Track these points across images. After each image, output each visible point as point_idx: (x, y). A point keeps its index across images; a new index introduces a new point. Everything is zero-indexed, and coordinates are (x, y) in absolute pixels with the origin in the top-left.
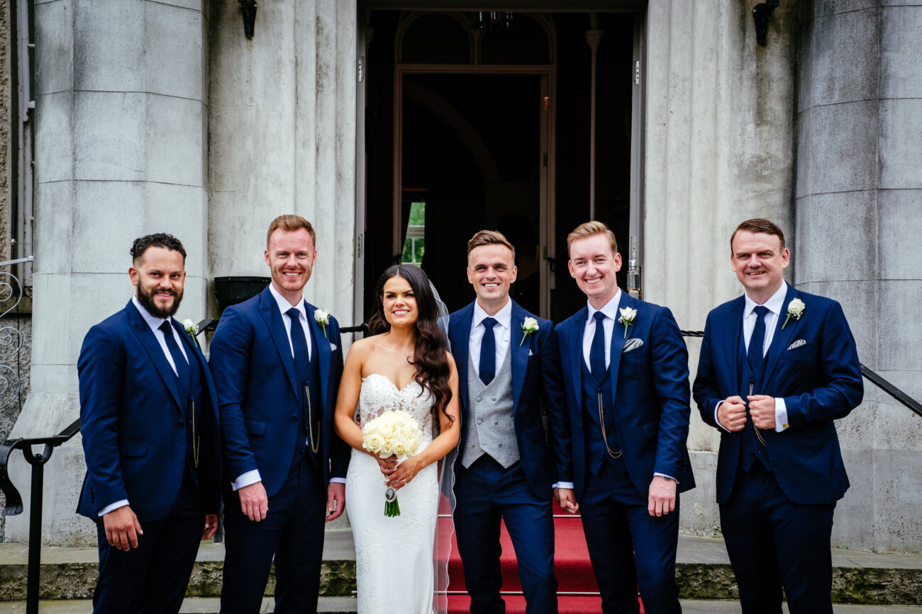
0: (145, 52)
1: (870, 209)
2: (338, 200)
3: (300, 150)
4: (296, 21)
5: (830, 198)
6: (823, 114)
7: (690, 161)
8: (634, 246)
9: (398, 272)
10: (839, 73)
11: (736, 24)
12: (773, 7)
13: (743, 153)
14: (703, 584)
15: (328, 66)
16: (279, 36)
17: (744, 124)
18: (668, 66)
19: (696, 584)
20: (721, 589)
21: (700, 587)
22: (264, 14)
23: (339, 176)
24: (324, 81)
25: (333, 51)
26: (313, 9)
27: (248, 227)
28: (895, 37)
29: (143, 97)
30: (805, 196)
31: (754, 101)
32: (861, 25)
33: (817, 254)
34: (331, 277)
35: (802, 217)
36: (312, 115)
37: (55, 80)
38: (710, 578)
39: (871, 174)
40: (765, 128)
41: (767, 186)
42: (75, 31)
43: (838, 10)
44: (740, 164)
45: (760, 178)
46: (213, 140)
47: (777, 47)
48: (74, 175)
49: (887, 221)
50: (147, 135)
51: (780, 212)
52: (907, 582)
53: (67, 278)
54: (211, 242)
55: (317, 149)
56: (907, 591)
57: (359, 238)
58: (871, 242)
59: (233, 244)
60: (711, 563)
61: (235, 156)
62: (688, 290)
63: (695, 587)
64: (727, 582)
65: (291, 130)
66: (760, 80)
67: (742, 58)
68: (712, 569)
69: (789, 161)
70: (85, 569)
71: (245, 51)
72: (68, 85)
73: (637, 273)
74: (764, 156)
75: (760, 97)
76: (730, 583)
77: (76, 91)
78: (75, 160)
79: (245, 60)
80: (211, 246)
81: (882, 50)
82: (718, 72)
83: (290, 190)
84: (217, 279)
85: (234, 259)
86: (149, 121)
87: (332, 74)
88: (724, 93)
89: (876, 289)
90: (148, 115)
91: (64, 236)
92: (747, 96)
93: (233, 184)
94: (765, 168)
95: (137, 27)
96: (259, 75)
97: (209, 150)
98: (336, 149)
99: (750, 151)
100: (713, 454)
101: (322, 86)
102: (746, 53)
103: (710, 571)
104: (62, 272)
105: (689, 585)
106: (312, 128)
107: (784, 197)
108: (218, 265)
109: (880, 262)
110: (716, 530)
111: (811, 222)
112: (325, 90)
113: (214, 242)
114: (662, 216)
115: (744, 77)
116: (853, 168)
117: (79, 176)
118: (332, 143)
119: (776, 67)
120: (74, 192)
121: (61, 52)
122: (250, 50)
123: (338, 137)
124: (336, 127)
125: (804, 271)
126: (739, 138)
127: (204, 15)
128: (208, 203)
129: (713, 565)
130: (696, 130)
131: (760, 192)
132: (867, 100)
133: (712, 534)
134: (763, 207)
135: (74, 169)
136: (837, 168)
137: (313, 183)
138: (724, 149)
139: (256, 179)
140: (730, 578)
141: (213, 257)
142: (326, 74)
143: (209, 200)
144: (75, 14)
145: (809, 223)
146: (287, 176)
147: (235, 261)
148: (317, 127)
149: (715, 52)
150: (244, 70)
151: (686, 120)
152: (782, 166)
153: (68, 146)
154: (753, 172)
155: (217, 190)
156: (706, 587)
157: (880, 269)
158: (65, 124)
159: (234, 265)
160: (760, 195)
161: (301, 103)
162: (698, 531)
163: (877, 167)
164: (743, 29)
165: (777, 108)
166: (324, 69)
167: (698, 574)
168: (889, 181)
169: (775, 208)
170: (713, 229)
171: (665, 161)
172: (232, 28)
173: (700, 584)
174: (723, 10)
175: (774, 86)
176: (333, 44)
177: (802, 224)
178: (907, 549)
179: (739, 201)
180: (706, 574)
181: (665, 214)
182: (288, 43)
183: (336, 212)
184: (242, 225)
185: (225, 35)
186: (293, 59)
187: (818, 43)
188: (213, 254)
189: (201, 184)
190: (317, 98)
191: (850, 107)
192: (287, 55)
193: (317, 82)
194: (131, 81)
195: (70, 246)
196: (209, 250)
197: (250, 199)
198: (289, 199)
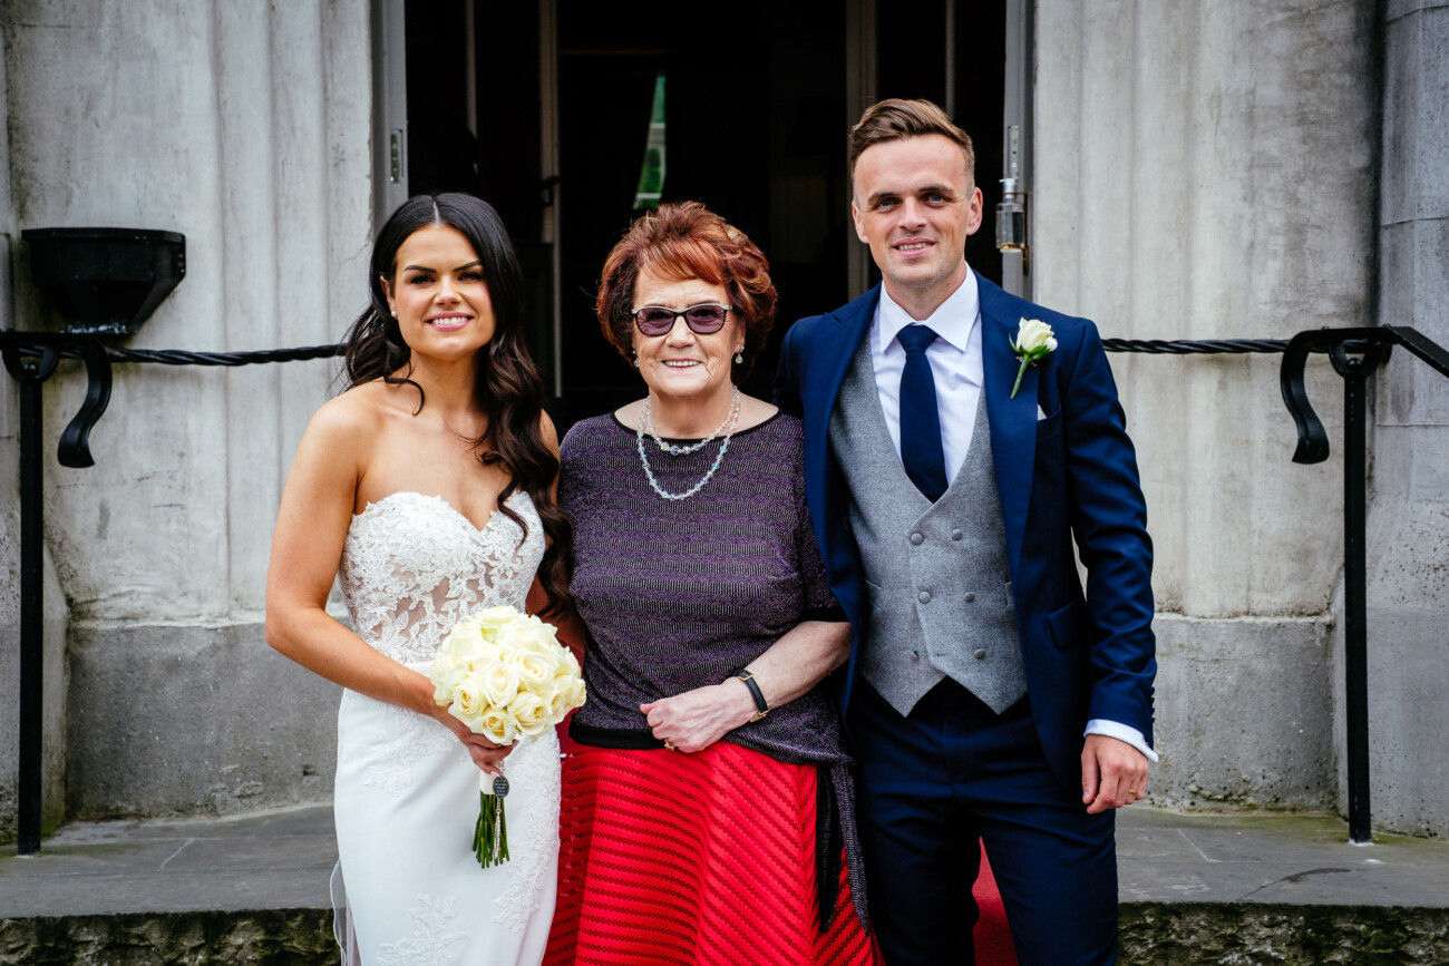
2: (331, 47)
8: (1014, 147)
9: (437, 213)
14: (1157, 952)
19: (1139, 950)
20: (1200, 961)
21: (1150, 958)
27: (103, 110)
30: (1407, 15)
33: (1435, 154)
34: (313, 228)
35: (1401, 67)
38: (1173, 937)
51: (1347, 56)
54: (16, 146)
57: (393, 139)
59: (68, 151)
60: (1178, 900)
62: (1132, 246)
63: (1139, 958)
64: (1214, 946)
68: (1179, 916)
73: (1017, 208)
76: (1221, 947)
80: (17, 156)
84: (29, 234)
85: (73, 186)
93: (64, 6)
100: (1187, 623)
103: (1173, 920)
105: (1125, 954)
107: (1357, 20)
108: (35, 200)
110: (1195, 793)
111: (1422, 75)
113: (24, 146)
114: (1073, 75)
125: (1403, 195)
128: (6, 54)
129: (1180, 905)
131: (1300, 9)
133: (1187, 803)
134: (1307, 46)
140: (1222, 936)
141: (23, 182)
145: (1415, 79)
147: (77, 192)
155: (25, 21)
156: (1165, 957)
159: (75, 201)
160: (1301, 17)
162: (1152, 795)
167: (1143, 928)
169: (1337, 48)
170: (1188, 101)
173: (1150, 951)
177: (1399, 82)
179: (1251, 32)
180: (1163, 927)
181: (1079, 71)
183: (328, 78)
184: (89, 107)
188: (22, 174)
196: (11, 164)
197: (106, 44)
198: (200, 46)
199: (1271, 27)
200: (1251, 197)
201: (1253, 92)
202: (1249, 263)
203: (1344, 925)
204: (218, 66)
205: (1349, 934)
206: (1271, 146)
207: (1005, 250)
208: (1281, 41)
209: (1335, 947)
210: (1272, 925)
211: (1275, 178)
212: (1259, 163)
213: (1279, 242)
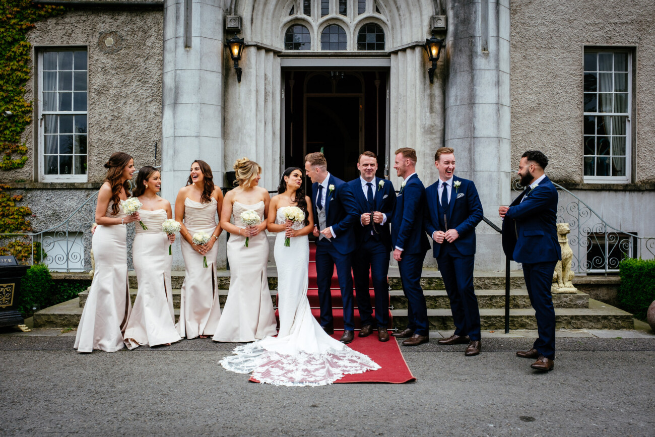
0: (200, 88)
1: (470, 145)
2: (274, 142)
3: (258, 124)
4: (257, 76)
5: (456, 140)
6: (454, 109)
7: (406, 127)
8: (387, 160)
10: (459, 94)
11: (422, 75)
12: (435, 69)
13: (425, 124)
15: (269, 92)
16: (250, 81)
17: (426, 112)
18: (398, 91)
22: (245, 73)
23: (274, 133)
24: (268, 98)
25: (271, 86)
26: (263, 71)
27: (239, 153)
28: (478, 81)
29: (199, 105)
30: (448, 140)
31: (429, 104)
32: (466, 76)
34: (271, 171)
36: (263, 110)
37: (168, 101)
39: (471, 131)
40: (434, 114)
41: (434, 136)
42: (175, 83)
43: (458, 71)
44: (424, 128)
45: (432, 133)
46: (226, 120)
47: (437, 84)
48: (174, 134)
49: (476, 149)
50: (200, 119)
52: (479, 281)
53: (172, 173)
55: (265, 123)
56: (479, 285)
57: (283, 157)
58: (471, 157)
59: (233, 159)
61: (234, 126)
65: (255, 116)
66: (431, 96)
67: (425, 88)
69: (442, 127)
70: (179, 278)
71: (238, 87)
72: (173, 102)
73: (387, 170)
74: (433, 125)
75: (431, 102)
77: (176, 103)
78: (175, 129)
79: (237, 90)
80: (225, 160)
81: (474, 85)
82: (416, 93)
83: (254, 138)
84: (227, 173)
86: (201, 113)
87: (271, 95)
88: (418, 101)
89: (473, 174)
90: (201, 111)
91: (171, 157)
92: (427, 102)
93: (233, 137)
94: (434, 129)
95: (197, 79)
96: (243, 96)
97: (224, 124)
98: (273, 123)
99: (428, 123)
101: (267, 100)
102: (426, 86)
104: (170, 171)
106: (263, 115)
107: (440, 140)
108: (227, 167)
109: (474, 164)
112: (268, 101)
113: (226, 158)
115: (425, 95)
116: (465, 129)
117: (176, 135)
118: (271, 121)
119: (437, 91)
120: (174, 141)
121: (171, 89)
122: (239, 86)
123: (273, 119)
124: (273, 115)
126: (424, 118)
127: (223, 74)
130: (408, 115)
132: (469, 104)
134: (433, 144)
135: (174, 132)
136: (459, 129)
137: (263, 136)
138: (418, 122)
139: (242, 135)
141: (226, 164)
142: (269, 95)
143: (225, 143)
144: (176, 75)
146: (254, 133)
148: (265, 115)
149: (414, 85)
150: (237, 94)
151: (405, 111)
152: (440, 129)
153: (173, 124)
154: (429, 131)
155: (227, 139)
157: (474, 167)
158: (172, 116)
160: (432, 139)
161: (259, 106)
163: (473, 129)
164: (425, 77)
165: (438, 107)
166: (268, 93)
168: (477, 134)
169: (437, 144)
171: (397, 127)
172: (233, 78)
174: (417, 70)
175: (436, 98)
176: (271, 84)
178: (481, 270)
182: (253, 84)
183: (273, 147)
184: (237, 152)
185: (230, 81)
186: (255, 89)
187: (451, 83)
189: (220, 137)
190: (265, 104)
191: (463, 106)
192: (253, 88)
193: (265, 98)
194: (194, 99)
195: (173, 161)
196: (224, 162)
197: (240, 142)
198: (254, 142)
199: (427, 141)
200: (424, 168)
201: (424, 151)
202: (424, 179)
203: (434, 280)
204: (257, 146)
205: (435, 282)
206: (428, 160)
207: (385, 176)
208: (429, 143)
209: (433, 284)
210: (424, 280)
211: (428, 165)
212: (426, 163)
213: (429, 176)
